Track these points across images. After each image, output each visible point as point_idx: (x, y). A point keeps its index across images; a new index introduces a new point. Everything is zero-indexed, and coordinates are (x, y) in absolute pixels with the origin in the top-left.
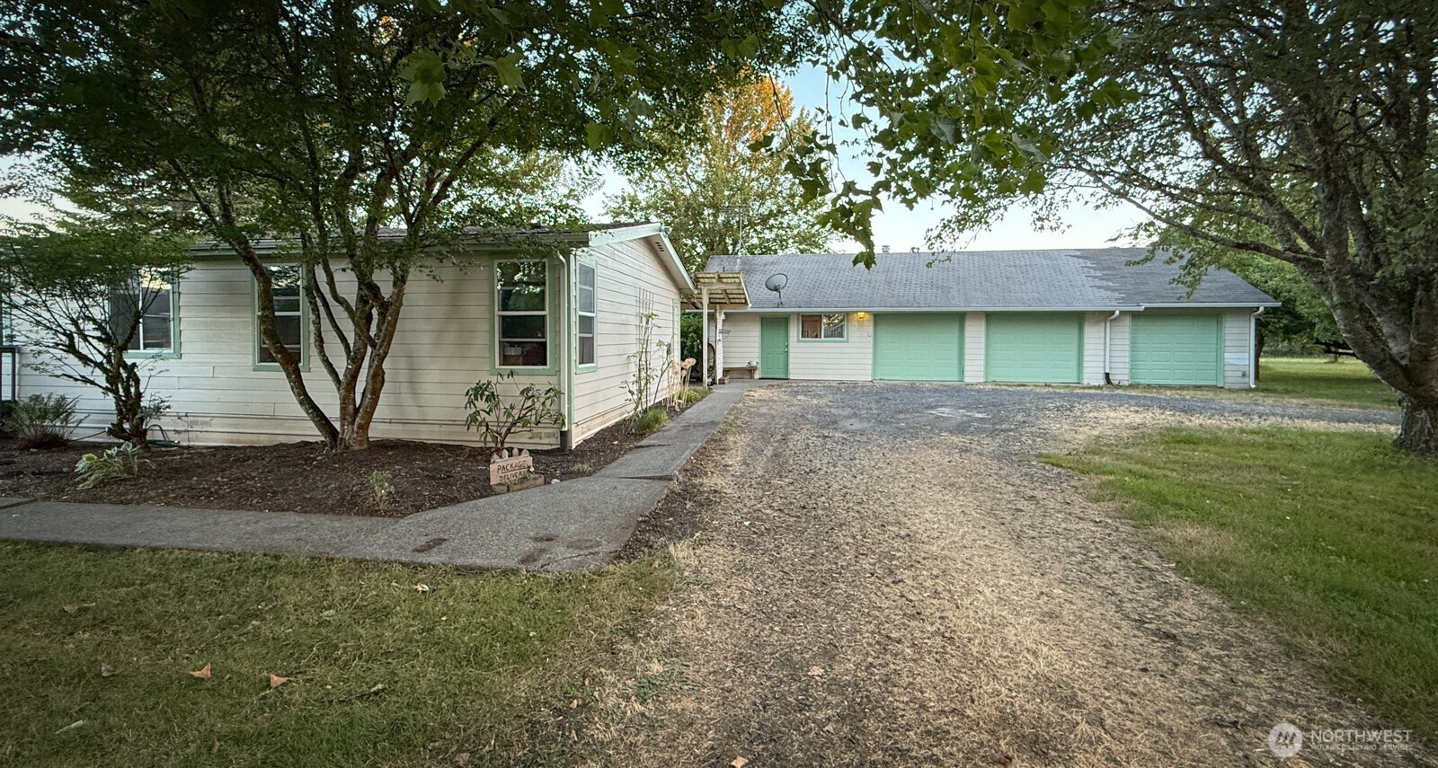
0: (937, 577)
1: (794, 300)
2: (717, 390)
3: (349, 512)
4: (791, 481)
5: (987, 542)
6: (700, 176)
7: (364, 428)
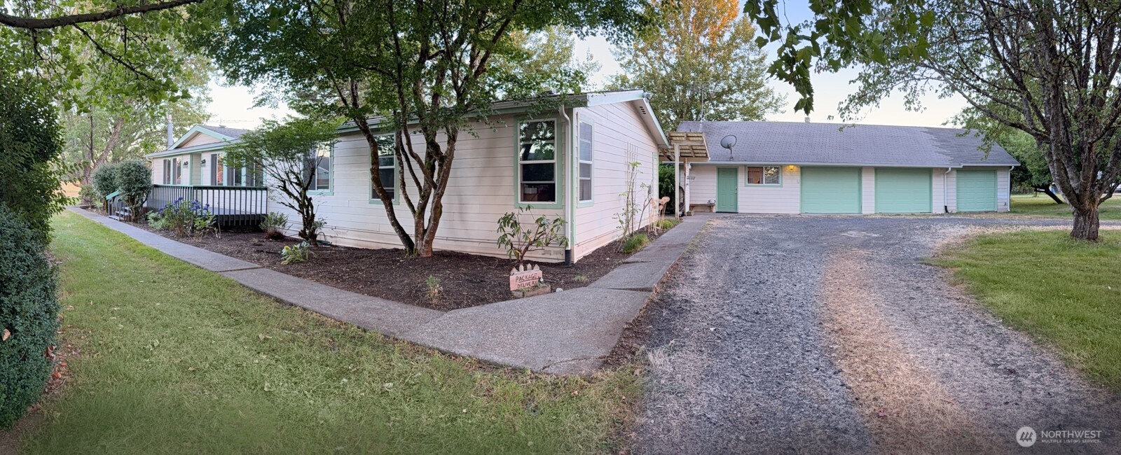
0: (866, 361)
1: (741, 156)
2: (686, 220)
3: (413, 302)
4: (745, 290)
5: (896, 327)
6: (673, 61)
7: (429, 243)
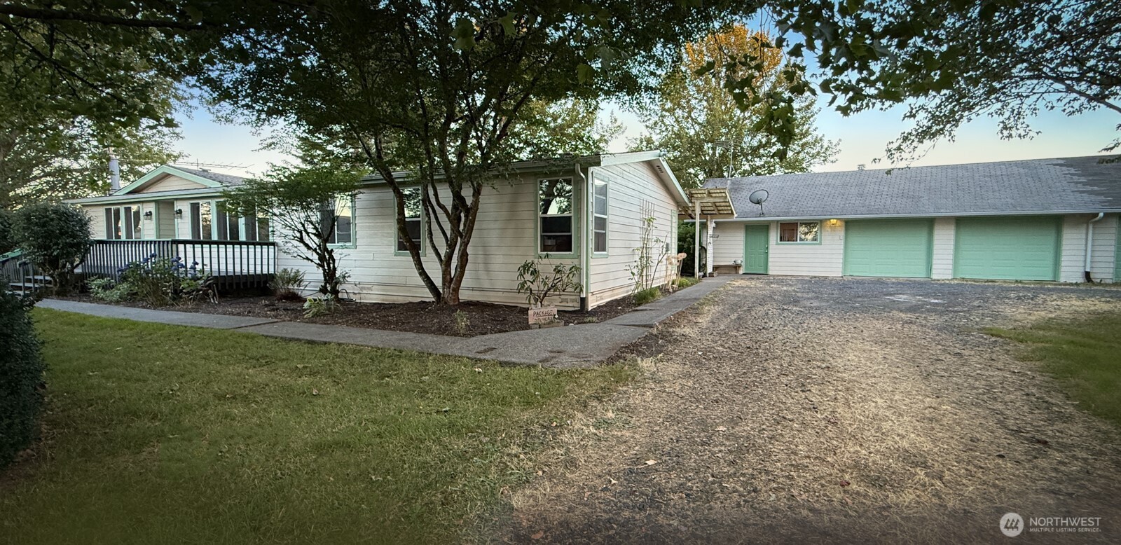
1: (774, 210)
2: (708, 280)
3: (443, 334)
7: (456, 290)
